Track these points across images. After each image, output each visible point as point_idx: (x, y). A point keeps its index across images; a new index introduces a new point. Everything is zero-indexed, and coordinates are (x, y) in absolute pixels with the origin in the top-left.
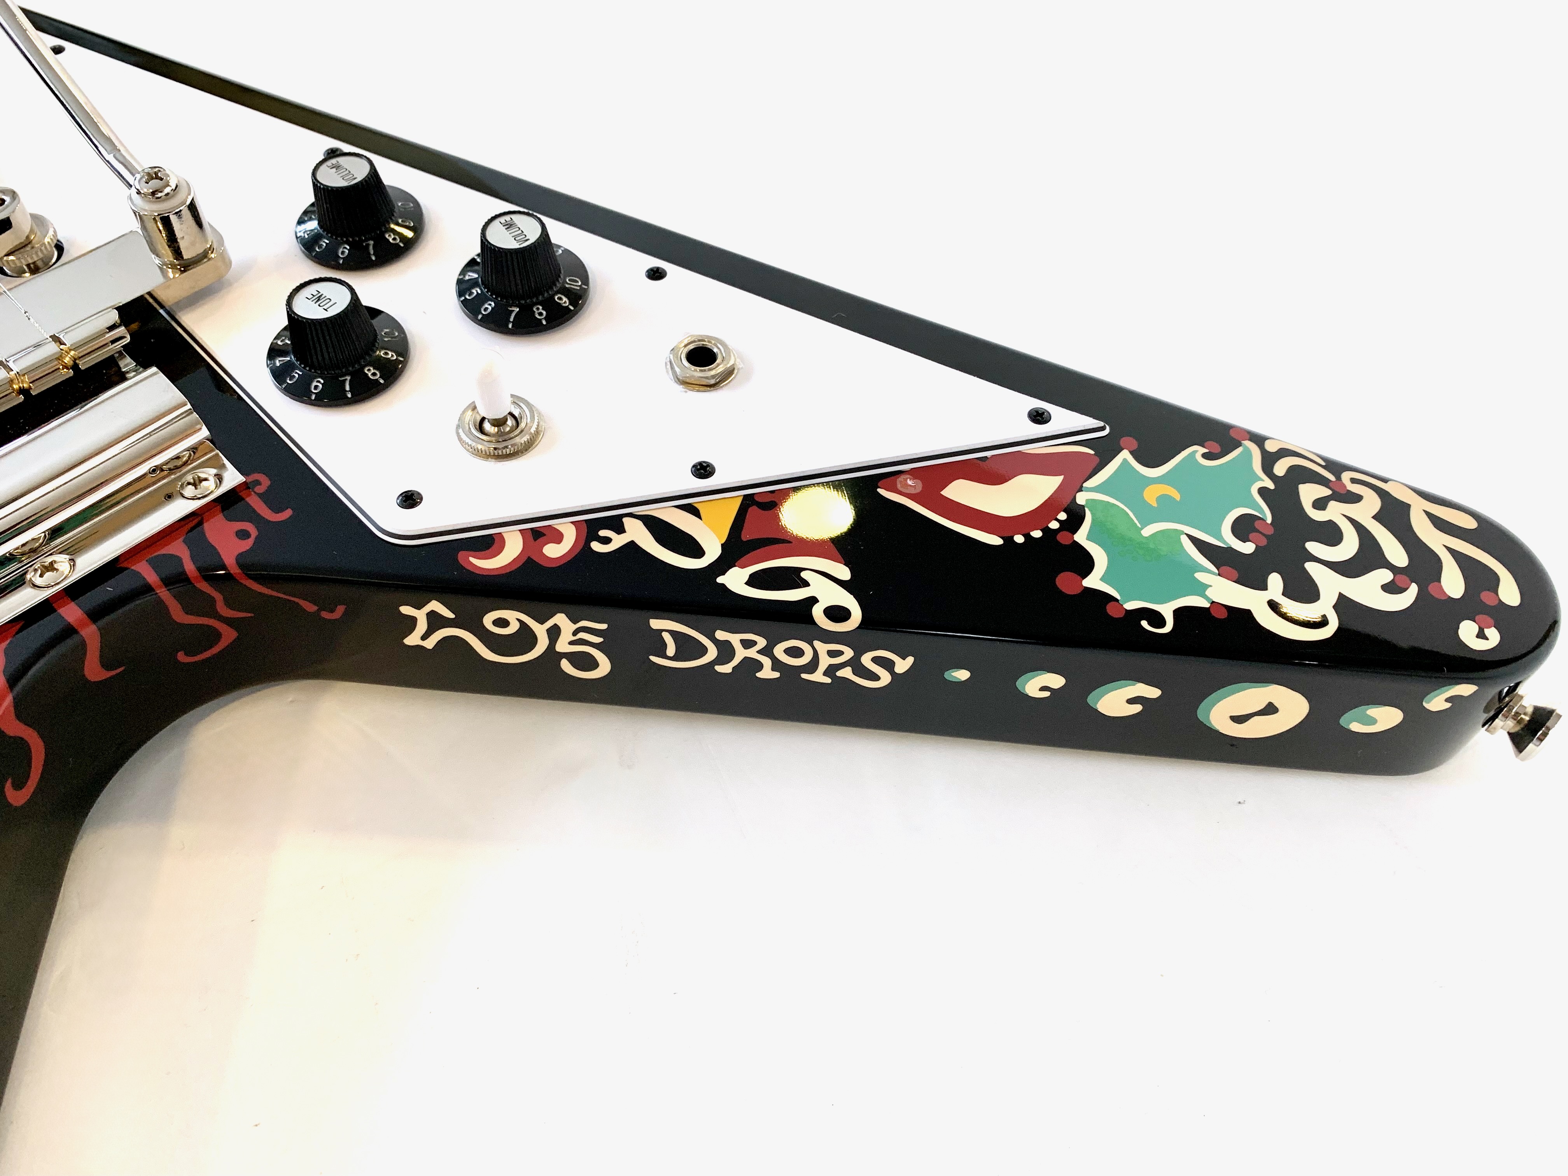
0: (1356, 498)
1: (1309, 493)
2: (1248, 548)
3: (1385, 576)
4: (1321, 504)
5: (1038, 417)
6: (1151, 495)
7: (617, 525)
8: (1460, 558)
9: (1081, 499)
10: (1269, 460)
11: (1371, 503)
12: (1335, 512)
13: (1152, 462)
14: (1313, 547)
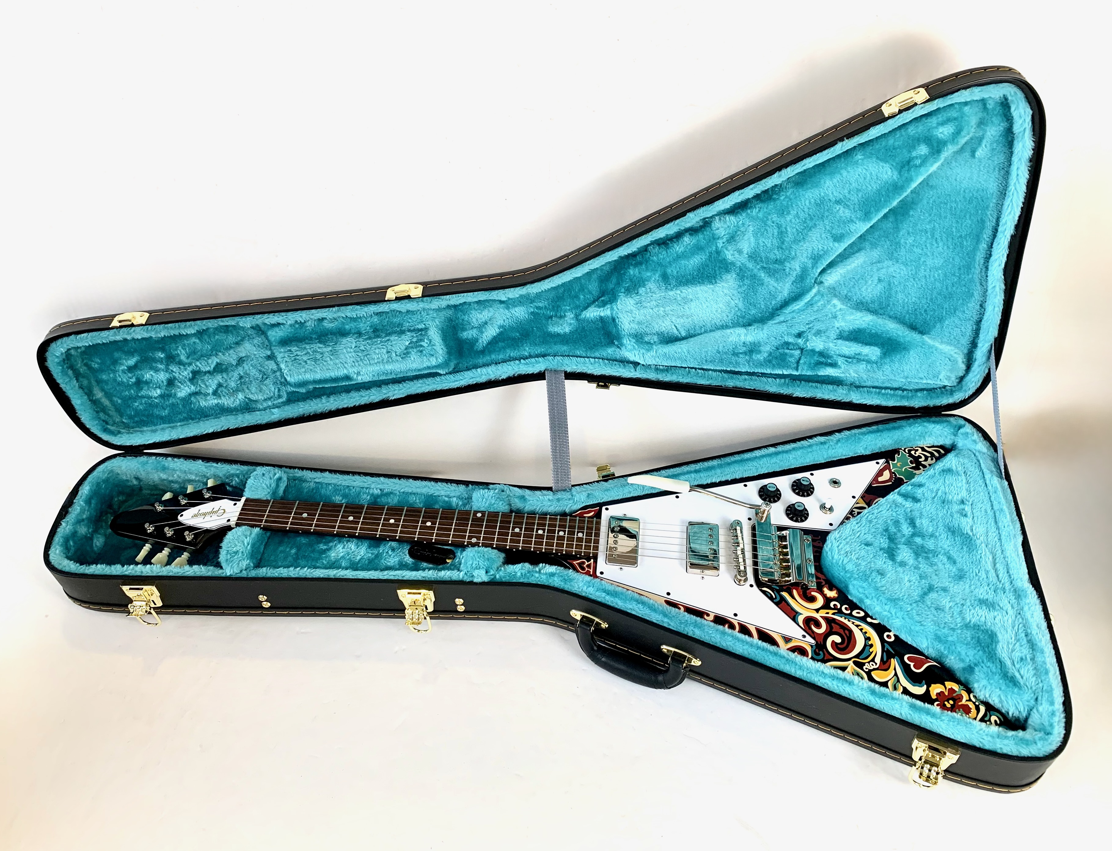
0: (917, 450)
1: (913, 452)
2: (914, 465)
3: (929, 459)
4: (915, 453)
5: (878, 463)
6: (898, 465)
7: (853, 511)
8: (934, 450)
9: (893, 471)
10: (904, 451)
11: (920, 450)
12: (918, 454)
13: (894, 461)
14: (920, 460)
